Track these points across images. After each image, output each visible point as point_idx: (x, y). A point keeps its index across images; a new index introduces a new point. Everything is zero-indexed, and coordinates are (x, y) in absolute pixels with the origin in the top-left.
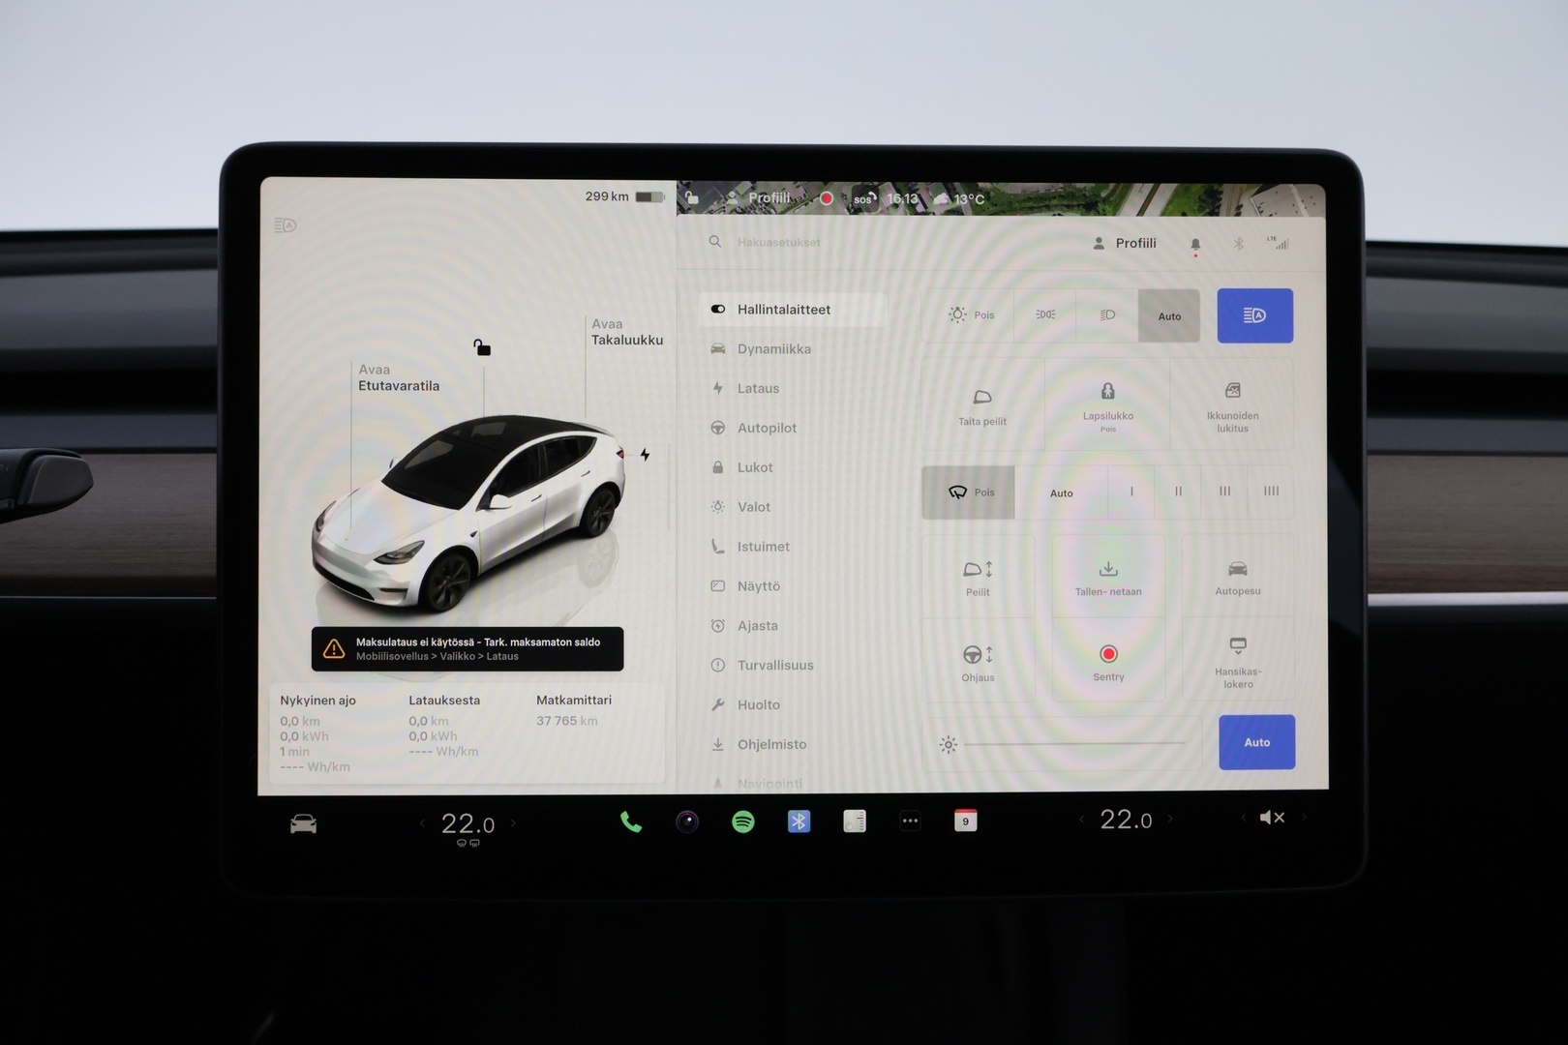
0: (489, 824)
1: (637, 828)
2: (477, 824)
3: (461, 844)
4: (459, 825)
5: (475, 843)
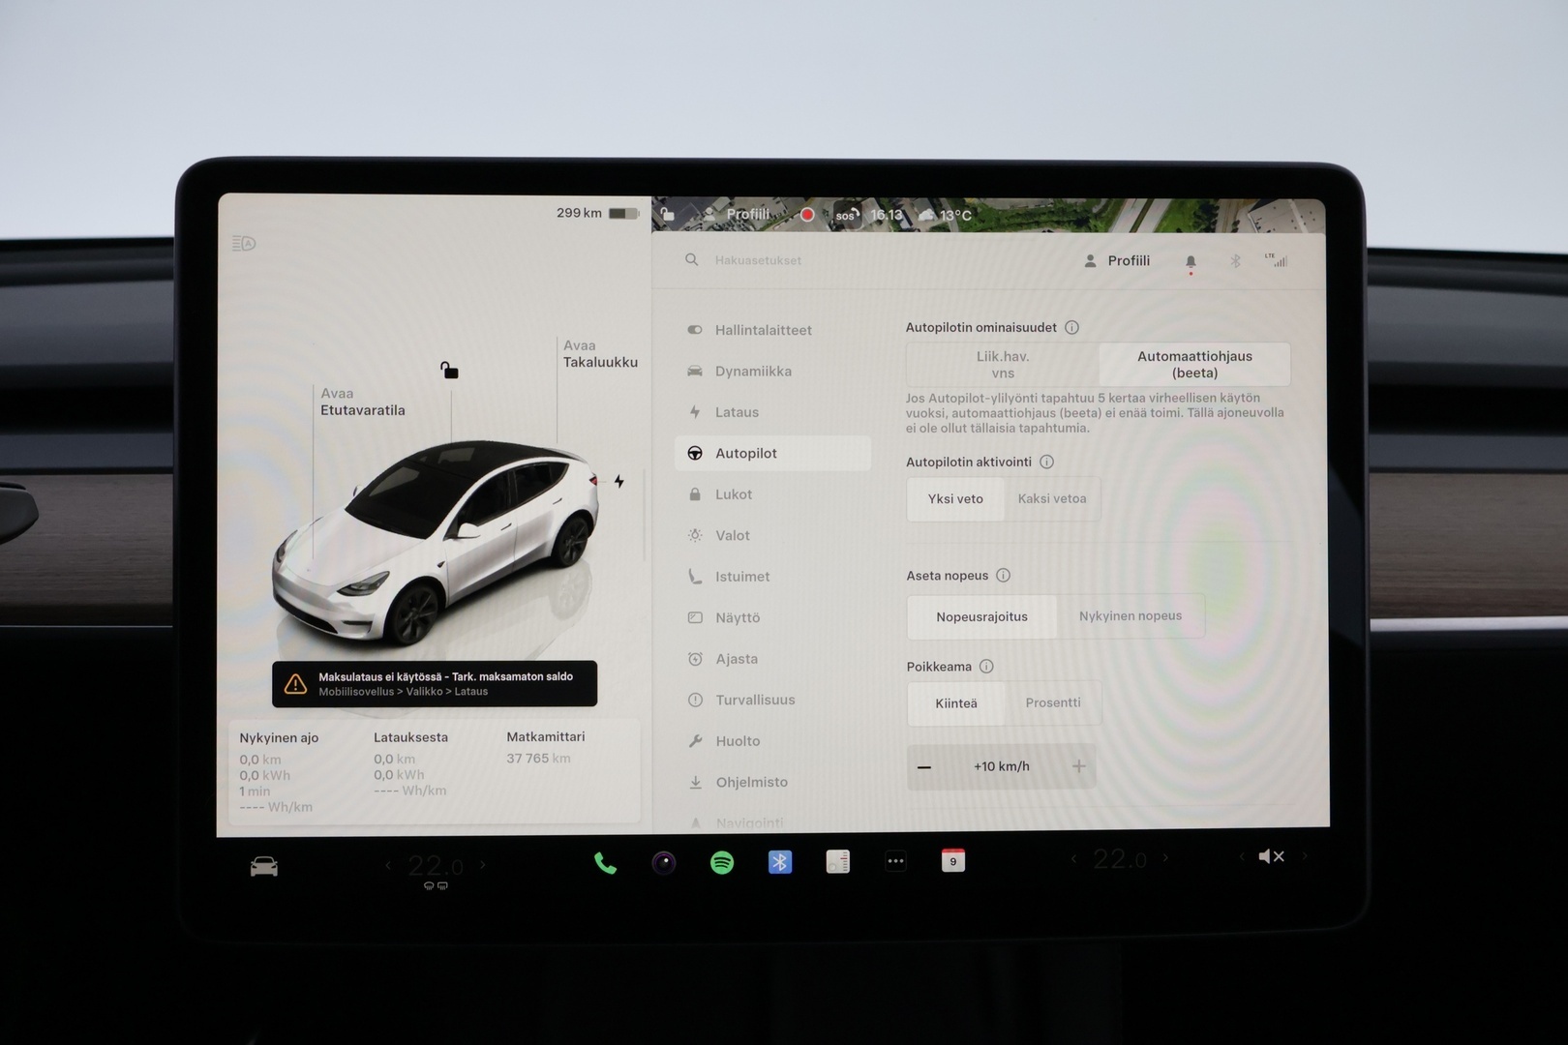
0: (457, 866)
1: (613, 870)
2: (445, 866)
4: (426, 867)
5: (443, 886)
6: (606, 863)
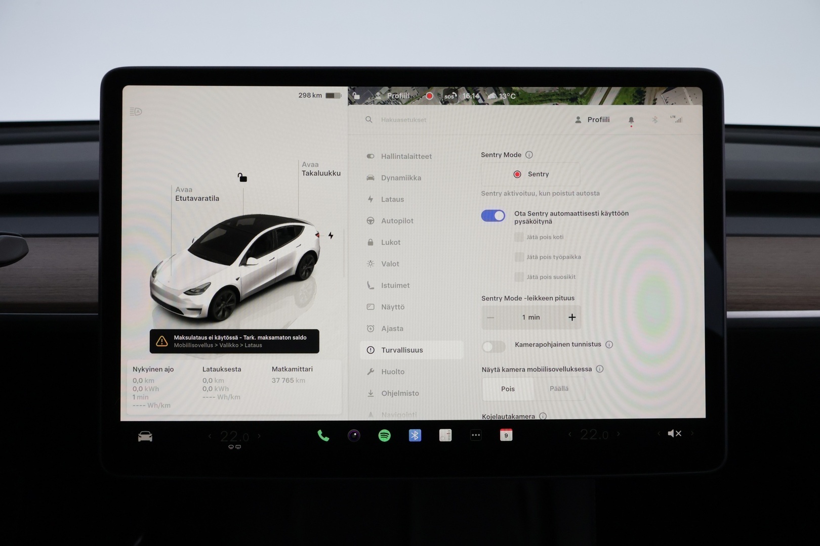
0: (246, 437)
1: (327, 439)
2: (240, 437)
3: (231, 447)
4: (230, 437)
6: (324, 435)
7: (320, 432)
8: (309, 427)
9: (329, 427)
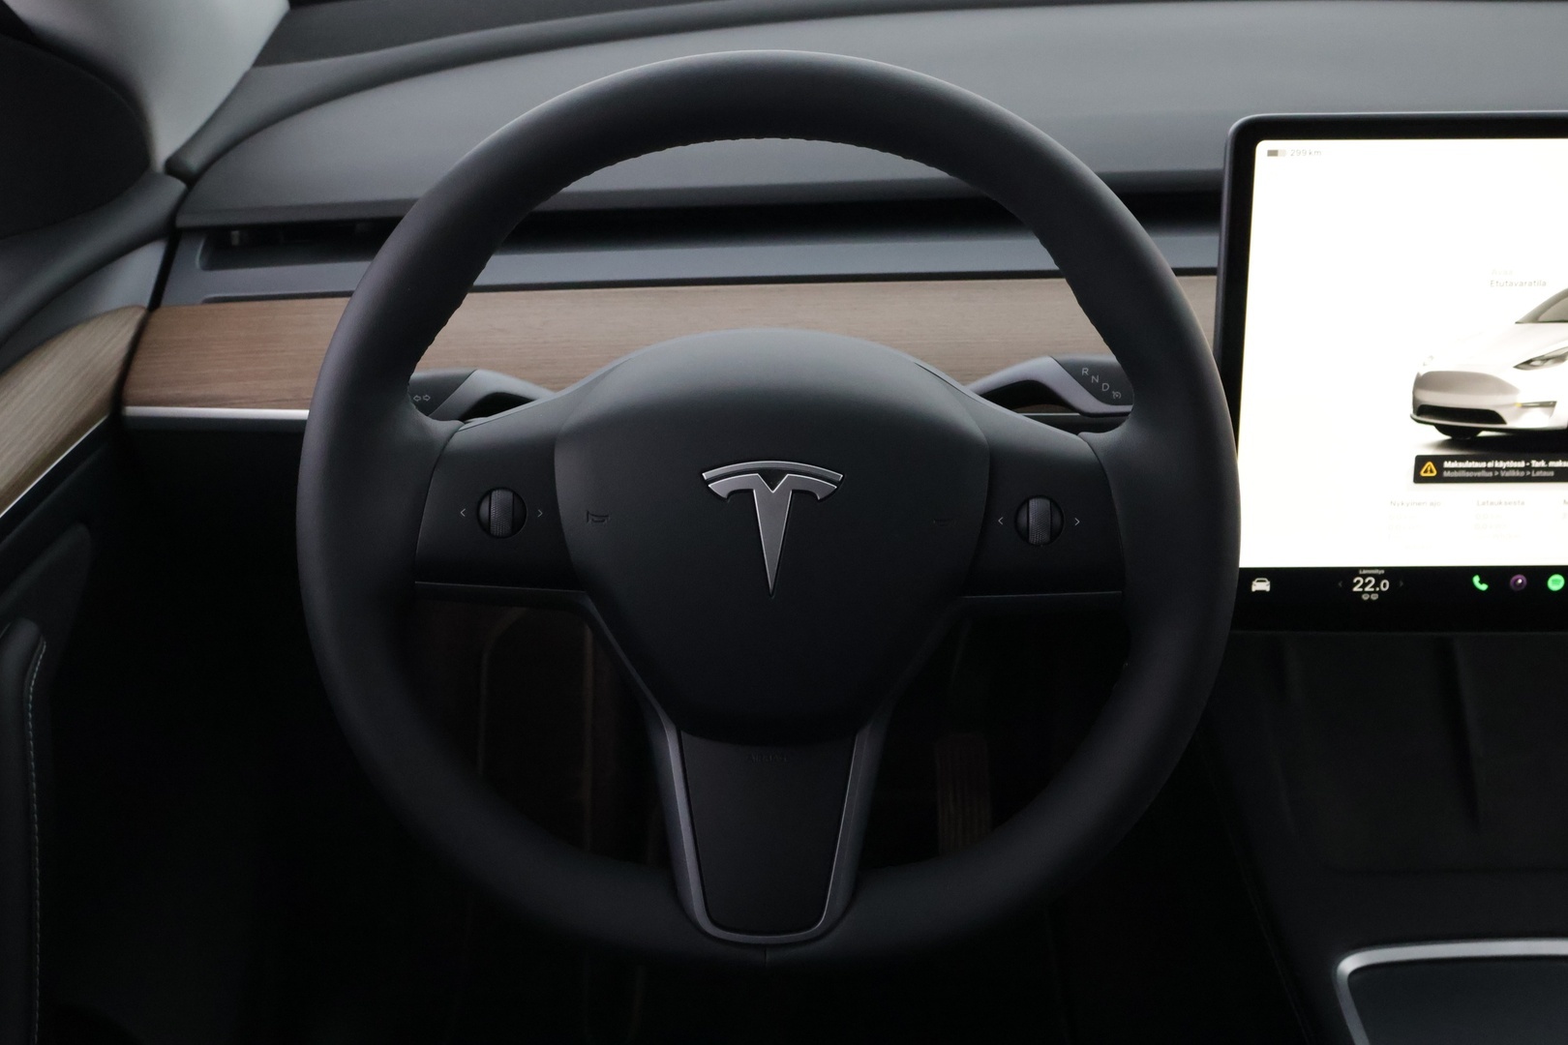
0: (1385, 585)
1: (1484, 587)
2: (1377, 584)
3: (1365, 597)
4: (1365, 585)
5: (1375, 597)
6: (1481, 582)
7: (1476, 579)
8: (1466, 572)
9: (1487, 573)
